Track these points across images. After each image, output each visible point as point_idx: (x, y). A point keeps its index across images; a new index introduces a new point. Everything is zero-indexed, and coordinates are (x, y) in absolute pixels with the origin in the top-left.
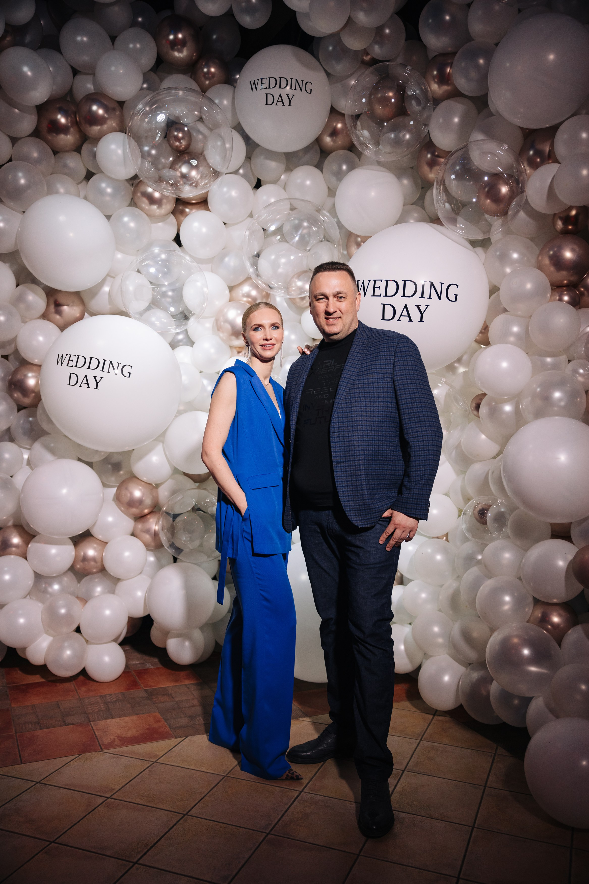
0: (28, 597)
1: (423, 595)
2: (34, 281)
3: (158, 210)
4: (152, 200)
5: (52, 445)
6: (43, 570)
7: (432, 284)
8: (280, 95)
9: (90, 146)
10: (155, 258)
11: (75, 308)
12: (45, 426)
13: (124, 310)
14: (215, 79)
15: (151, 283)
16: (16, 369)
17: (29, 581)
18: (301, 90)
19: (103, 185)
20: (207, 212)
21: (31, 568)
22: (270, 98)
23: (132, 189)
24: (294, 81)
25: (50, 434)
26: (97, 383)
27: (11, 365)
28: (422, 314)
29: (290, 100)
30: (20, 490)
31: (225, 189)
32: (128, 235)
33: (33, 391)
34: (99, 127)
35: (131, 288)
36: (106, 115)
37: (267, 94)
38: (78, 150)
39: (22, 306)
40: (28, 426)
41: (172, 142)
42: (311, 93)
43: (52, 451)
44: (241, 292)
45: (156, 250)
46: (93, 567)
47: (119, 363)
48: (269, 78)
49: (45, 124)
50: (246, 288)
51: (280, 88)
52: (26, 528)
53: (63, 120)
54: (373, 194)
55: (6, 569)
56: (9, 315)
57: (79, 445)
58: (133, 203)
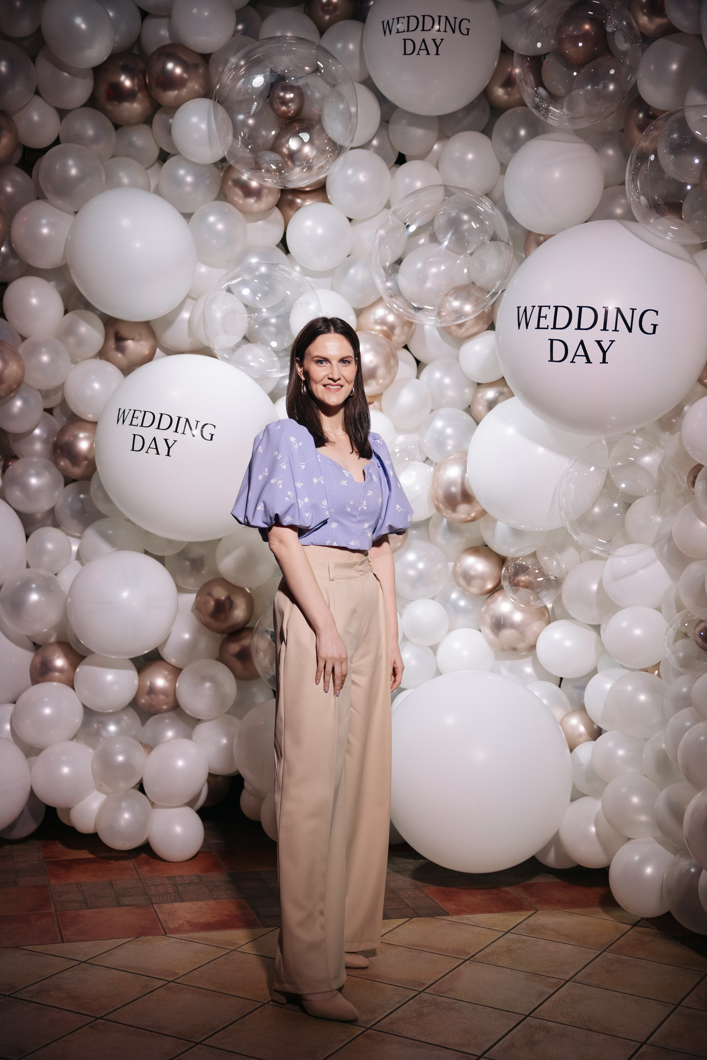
0: (75, 740)
1: (621, 752)
2: (88, 306)
3: (256, 205)
4: (248, 192)
5: (110, 532)
6: (96, 704)
7: (619, 310)
8: (424, 41)
9: (164, 116)
10: (252, 270)
11: (142, 343)
12: (101, 506)
13: (208, 345)
14: (338, 12)
15: (246, 306)
16: (63, 428)
17: (77, 718)
18: (454, 31)
19: (182, 172)
20: (326, 205)
21: (80, 700)
22: (409, 45)
23: (222, 174)
24: (443, 20)
25: (108, 517)
26: (169, 448)
27: (57, 422)
28: (604, 352)
29: (437, 47)
30: (67, 592)
31: (350, 172)
32: (214, 242)
33: (86, 458)
34: (176, 92)
35: (218, 315)
36: (185, 76)
37: (405, 40)
38: (148, 121)
39: (71, 340)
40: (78, 506)
41: (276, 106)
42: (468, 34)
43: (110, 540)
44: (372, 317)
45: (254, 260)
46: (163, 702)
47: (198, 422)
48: (409, 17)
49: (103, 90)
50: (380, 312)
51: (423, 30)
52: (73, 645)
53: (128, 83)
54: (557, 175)
55: (46, 700)
56: (54, 353)
57: (147, 533)
58: (222, 196)
